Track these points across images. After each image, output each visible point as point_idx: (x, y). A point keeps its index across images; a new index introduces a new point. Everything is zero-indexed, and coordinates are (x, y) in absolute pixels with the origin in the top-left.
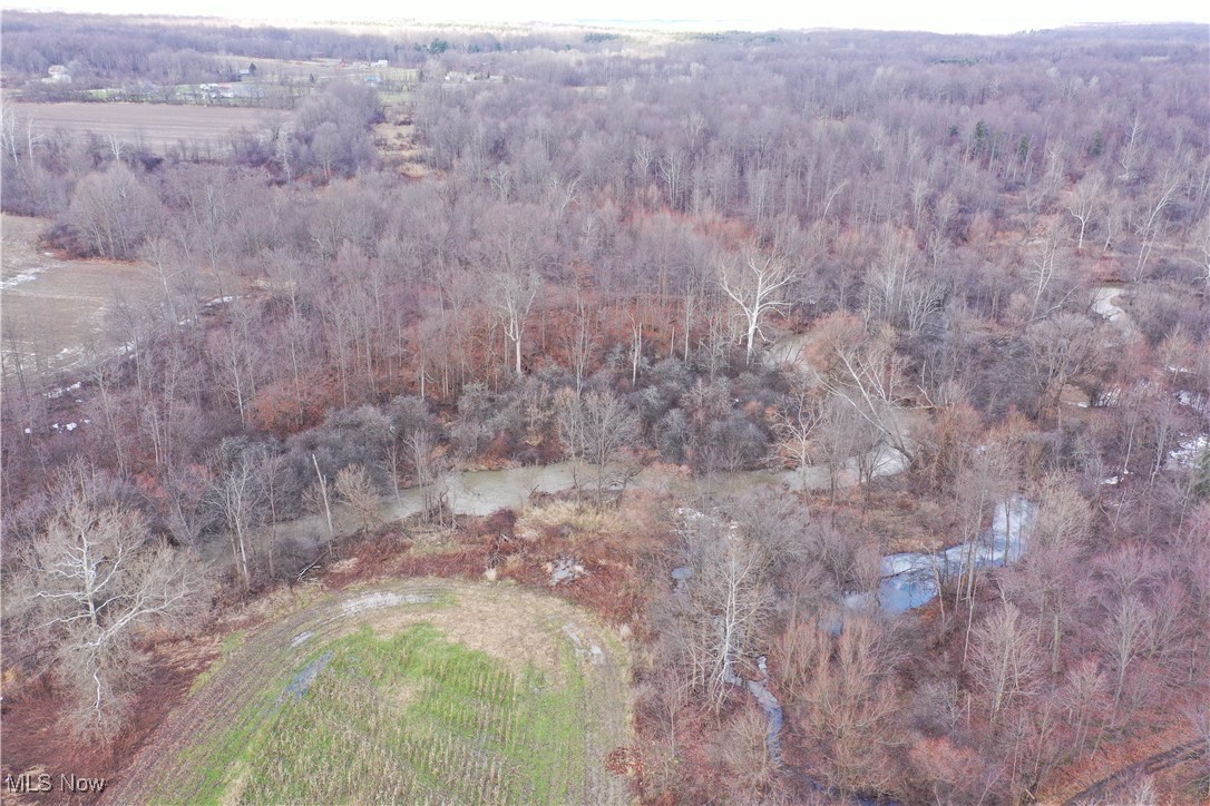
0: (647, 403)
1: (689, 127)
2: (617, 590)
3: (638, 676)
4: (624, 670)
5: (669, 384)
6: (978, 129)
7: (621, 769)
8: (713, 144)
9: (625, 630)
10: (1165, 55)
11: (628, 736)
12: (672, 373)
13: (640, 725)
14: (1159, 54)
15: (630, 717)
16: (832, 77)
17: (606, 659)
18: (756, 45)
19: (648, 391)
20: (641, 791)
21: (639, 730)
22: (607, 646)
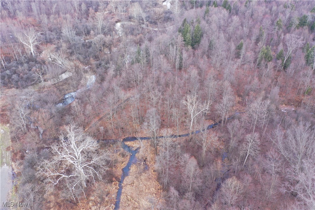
0: (7, 74)
2: (6, 118)
3: (11, 132)
4: (8, 133)
5: (13, 68)
7: (9, 150)
9: (8, 125)
11: (10, 144)
12: (13, 66)
13: (12, 141)
15: (10, 140)
17: (5, 132)
20: (14, 152)
21: (12, 142)
22: (4, 129)
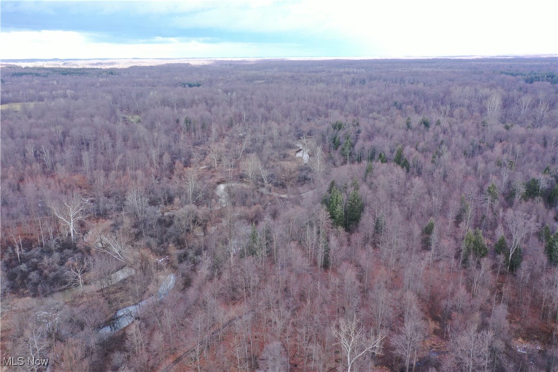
0: (22, 271)
1: (56, 132)
5: (33, 260)
6: (186, 120)
8: (67, 139)
10: (263, 80)
12: (35, 255)
14: (261, 79)
16: (133, 95)
18: (102, 77)
19: (21, 266)
